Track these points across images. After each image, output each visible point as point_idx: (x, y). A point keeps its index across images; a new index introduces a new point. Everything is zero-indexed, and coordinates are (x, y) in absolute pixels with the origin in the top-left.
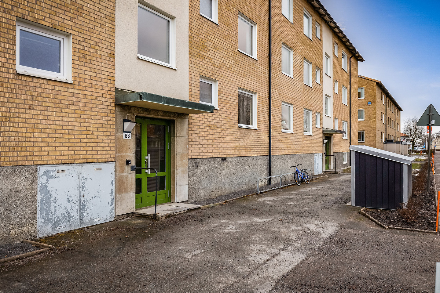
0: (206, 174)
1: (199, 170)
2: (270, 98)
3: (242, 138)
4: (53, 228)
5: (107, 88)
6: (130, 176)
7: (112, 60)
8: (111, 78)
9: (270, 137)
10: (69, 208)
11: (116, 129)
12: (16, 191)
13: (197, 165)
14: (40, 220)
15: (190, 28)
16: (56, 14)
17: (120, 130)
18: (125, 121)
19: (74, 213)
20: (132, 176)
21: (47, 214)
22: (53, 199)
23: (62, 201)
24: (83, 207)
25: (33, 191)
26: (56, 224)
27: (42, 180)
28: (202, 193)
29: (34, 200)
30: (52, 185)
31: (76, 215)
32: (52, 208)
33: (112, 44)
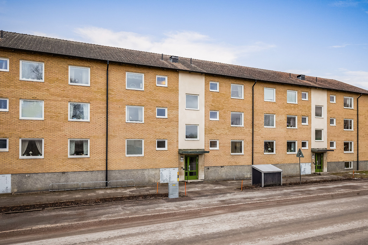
0: (213, 172)
1: (210, 170)
2: (253, 141)
3: (233, 159)
4: (163, 182)
5: (176, 150)
6: (183, 171)
7: (178, 142)
8: (178, 147)
9: (253, 157)
10: (167, 178)
11: (179, 159)
12: (156, 173)
13: (208, 169)
14: (161, 179)
15: (205, 126)
16: (164, 136)
17: (180, 160)
18: (181, 157)
19: (168, 179)
20: (183, 172)
21: (162, 179)
22: (163, 176)
23: (165, 176)
24: (170, 178)
25: (159, 173)
26: (164, 181)
27: (161, 171)
28: (211, 178)
29: (159, 175)
30: (163, 172)
31: (169, 180)
32: (163, 177)
33: (178, 138)
